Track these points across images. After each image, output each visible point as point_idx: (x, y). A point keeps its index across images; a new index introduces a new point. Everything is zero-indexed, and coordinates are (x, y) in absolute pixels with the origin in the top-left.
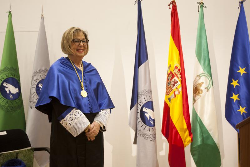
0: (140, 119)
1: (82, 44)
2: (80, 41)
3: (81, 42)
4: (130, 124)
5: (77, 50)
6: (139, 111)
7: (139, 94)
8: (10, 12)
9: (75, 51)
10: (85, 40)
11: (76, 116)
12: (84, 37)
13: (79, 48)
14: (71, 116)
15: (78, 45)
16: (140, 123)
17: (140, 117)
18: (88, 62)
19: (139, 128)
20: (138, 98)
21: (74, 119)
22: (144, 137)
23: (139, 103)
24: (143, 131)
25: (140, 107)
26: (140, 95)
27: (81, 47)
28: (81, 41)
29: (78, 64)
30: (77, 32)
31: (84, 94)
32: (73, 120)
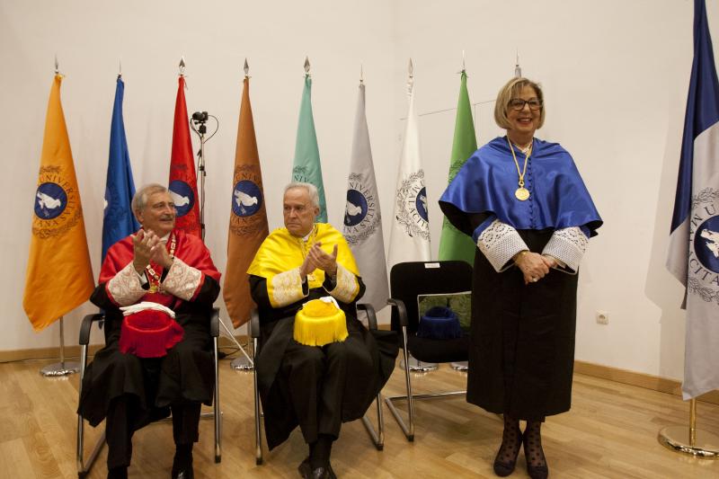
0: (693, 256)
1: (527, 108)
2: (523, 103)
3: (527, 105)
4: (668, 264)
5: (519, 120)
6: (693, 237)
7: (693, 198)
8: (463, 72)
9: (515, 121)
10: (536, 101)
11: (499, 233)
12: (533, 95)
13: (522, 116)
14: (490, 232)
15: (520, 111)
16: (695, 264)
17: (694, 251)
18: (551, 140)
19: (691, 274)
20: (690, 209)
21: (494, 237)
22: (703, 296)
23: (692, 218)
24: (701, 282)
25: (694, 229)
26: (694, 202)
27: (526, 113)
28: (526, 102)
29: (523, 145)
30: (520, 87)
31: (522, 194)
32: (493, 240)
